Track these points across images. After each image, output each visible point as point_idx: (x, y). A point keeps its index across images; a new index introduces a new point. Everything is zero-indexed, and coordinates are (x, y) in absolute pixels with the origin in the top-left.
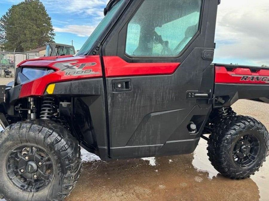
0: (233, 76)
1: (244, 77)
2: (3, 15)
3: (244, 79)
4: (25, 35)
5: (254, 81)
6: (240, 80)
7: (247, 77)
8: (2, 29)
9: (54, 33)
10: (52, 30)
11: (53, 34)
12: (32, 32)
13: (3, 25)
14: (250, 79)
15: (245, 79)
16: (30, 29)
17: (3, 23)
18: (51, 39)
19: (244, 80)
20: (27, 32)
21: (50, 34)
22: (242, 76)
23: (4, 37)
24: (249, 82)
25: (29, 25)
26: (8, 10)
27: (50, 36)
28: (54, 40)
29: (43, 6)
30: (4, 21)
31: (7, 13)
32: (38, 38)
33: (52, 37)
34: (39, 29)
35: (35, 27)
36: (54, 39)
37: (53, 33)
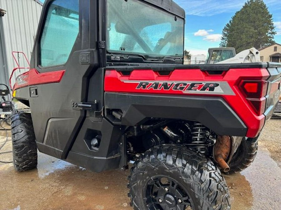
0: (125, 82)
1: (141, 84)
2: (227, 24)
3: (142, 86)
4: (241, 39)
5: (158, 89)
6: (136, 88)
7: (147, 84)
8: (225, 38)
9: (275, 32)
10: (272, 28)
11: (273, 33)
12: (249, 36)
13: (225, 34)
14: (151, 87)
15: (144, 87)
16: (247, 32)
17: (226, 32)
18: (270, 39)
19: (142, 89)
20: (243, 36)
21: (270, 33)
22: (139, 82)
23: (226, 45)
24: (151, 92)
25: (246, 29)
26: (232, 18)
27: (270, 36)
28: (273, 40)
29: (264, 4)
30: (227, 29)
31: (230, 22)
32: (254, 41)
33: (271, 36)
34: (256, 31)
35: (252, 29)
36: (273, 38)
37: (273, 31)
